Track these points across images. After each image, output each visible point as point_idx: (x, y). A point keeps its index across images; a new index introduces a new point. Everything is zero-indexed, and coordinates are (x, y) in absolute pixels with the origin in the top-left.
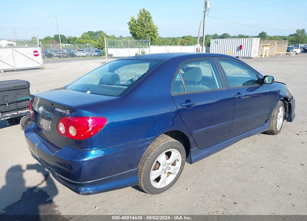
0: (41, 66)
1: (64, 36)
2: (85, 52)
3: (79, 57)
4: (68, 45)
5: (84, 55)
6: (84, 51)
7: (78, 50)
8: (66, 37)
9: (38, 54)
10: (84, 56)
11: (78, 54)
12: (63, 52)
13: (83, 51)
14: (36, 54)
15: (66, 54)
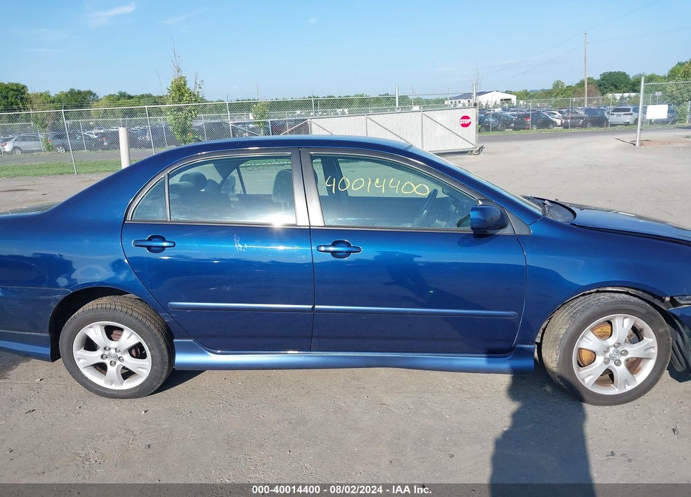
0: (472, 146)
1: (624, 74)
2: (632, 114)
3: (612, 125)
4: (629, 97)
5: (628, 121)
6: (631, 112)
7: (616, 110)
8: (631, 77)
9: (470, 123)
10: (627, 124)
11: (614, 118)
12: (575, 115)
13: (629, 110)
14: (467, 121)
15: (582, 118)
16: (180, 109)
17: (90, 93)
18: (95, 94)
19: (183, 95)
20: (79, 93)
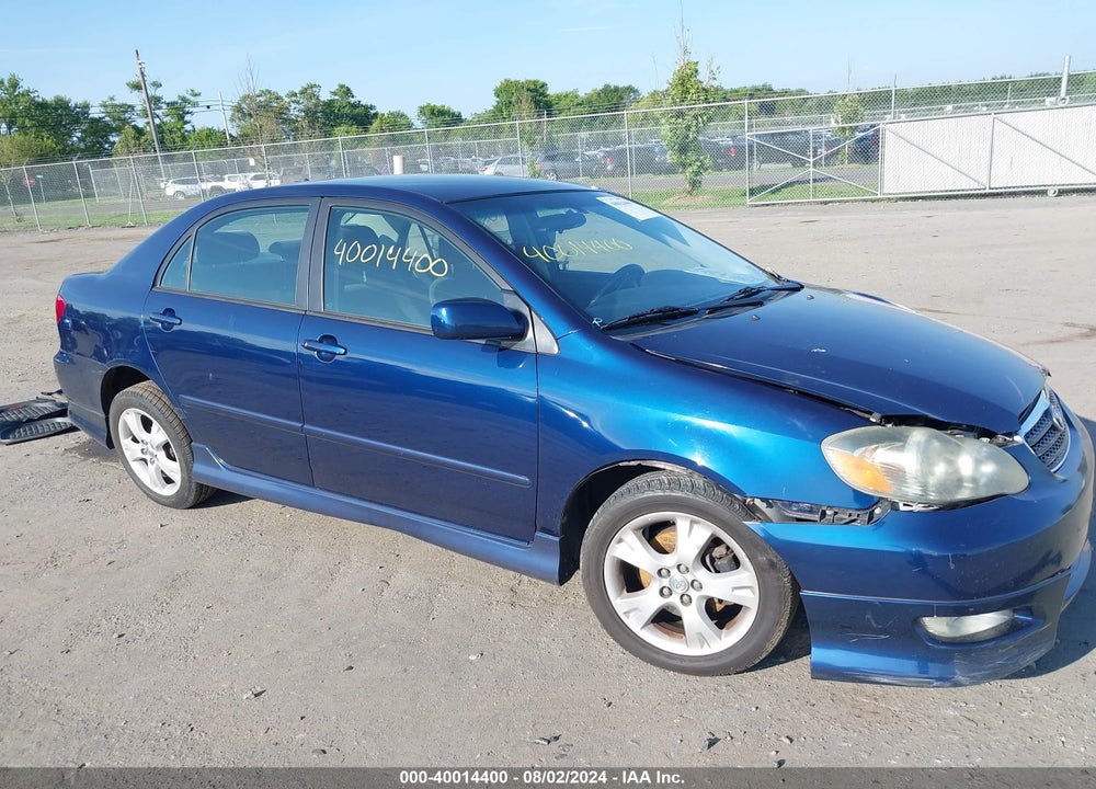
16: (680, 114)
17: (630, 89)
18: (637, 91)
19: (688, 92)
20: (616, 89)
